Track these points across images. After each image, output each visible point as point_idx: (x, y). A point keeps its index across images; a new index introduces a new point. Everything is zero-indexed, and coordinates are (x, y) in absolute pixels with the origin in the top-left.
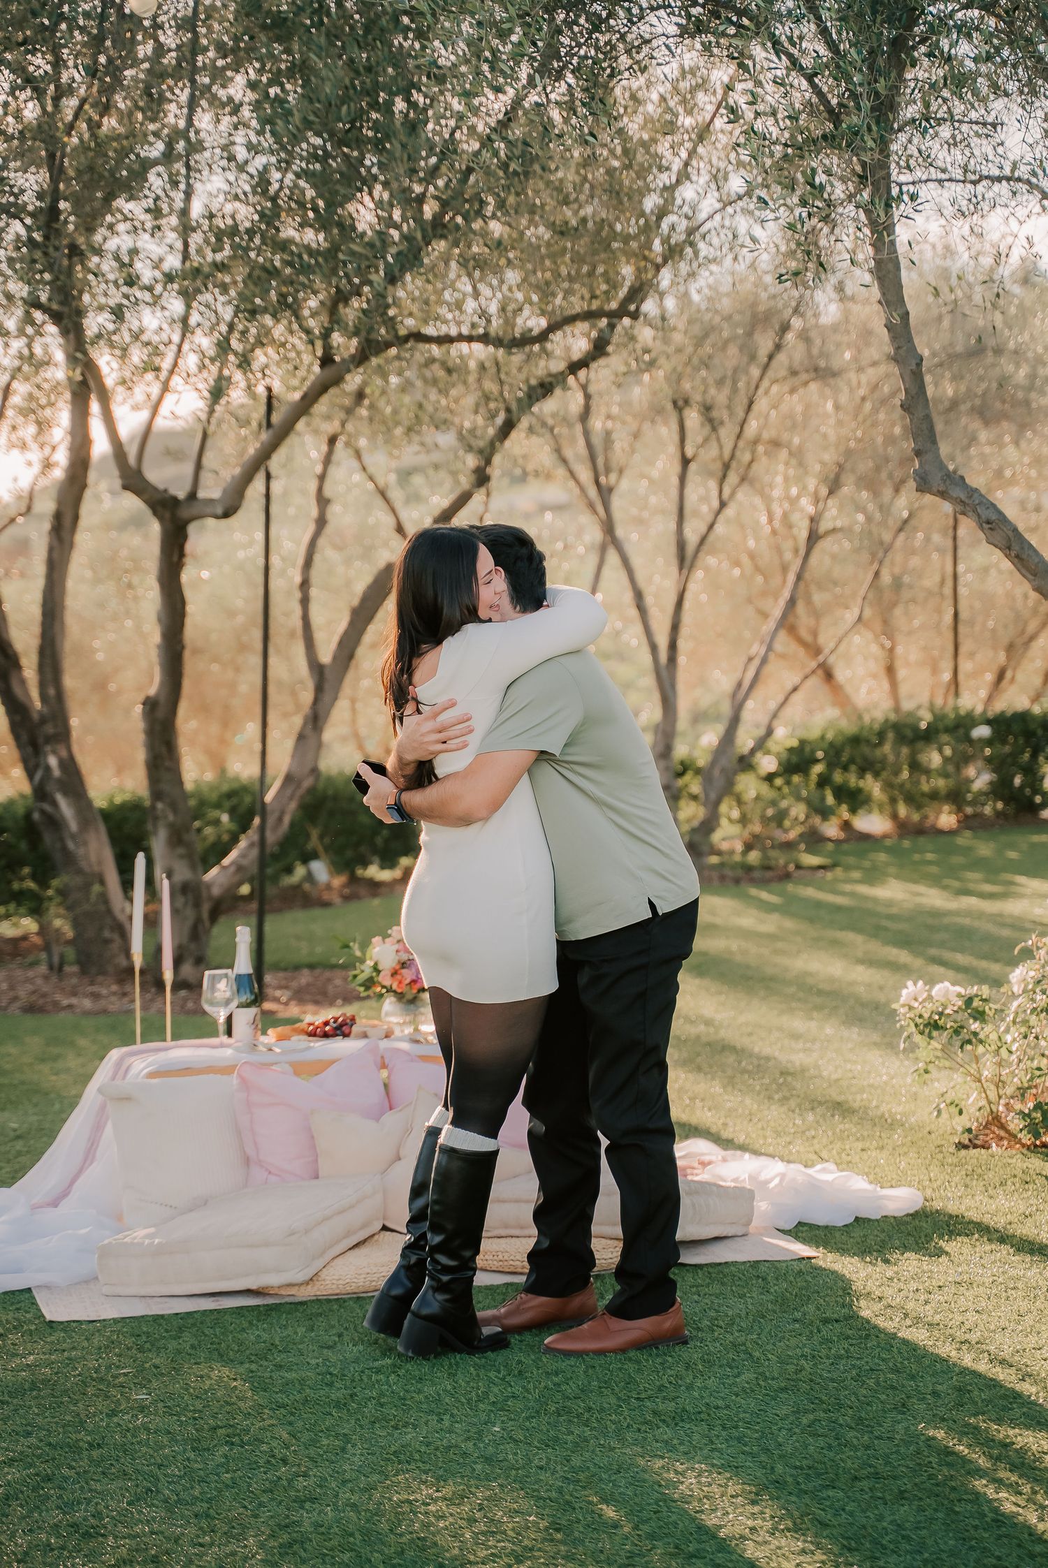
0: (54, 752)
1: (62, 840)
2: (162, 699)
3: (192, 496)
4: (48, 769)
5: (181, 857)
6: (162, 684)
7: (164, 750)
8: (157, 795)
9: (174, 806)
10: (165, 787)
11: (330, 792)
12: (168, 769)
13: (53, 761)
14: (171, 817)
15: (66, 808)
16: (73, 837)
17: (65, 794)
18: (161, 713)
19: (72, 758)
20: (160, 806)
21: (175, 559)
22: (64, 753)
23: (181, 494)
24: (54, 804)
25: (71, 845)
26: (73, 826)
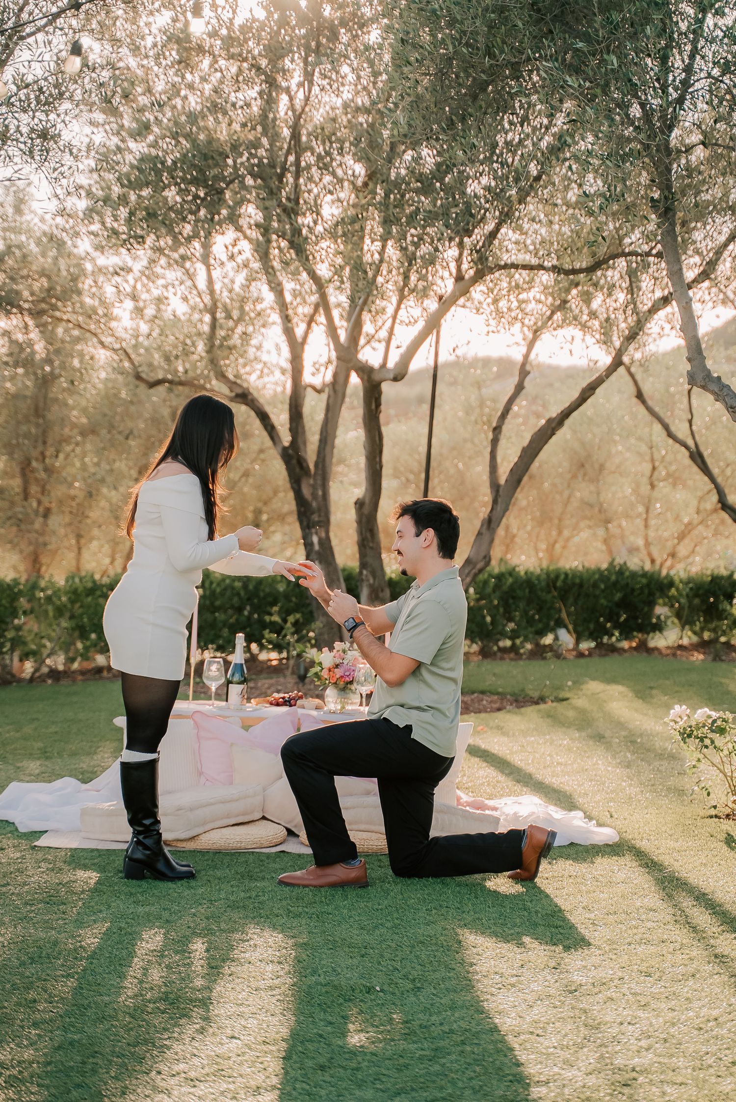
0: (316, 533)
2: (367, 501)
3: (383, 365)
4: (312, 544)
6: (367, 490)
7: (368, 535)
8: (363, 565)
9: (373, 573)
10: (369, 560)
11: (577, 581)
12: (372, 548)
13: (316, 539)
14: (371, 581)
18: (366, 510)
19: (328, 538)
20: (365, 573)
21: (373, 407)
22: (323, 535)
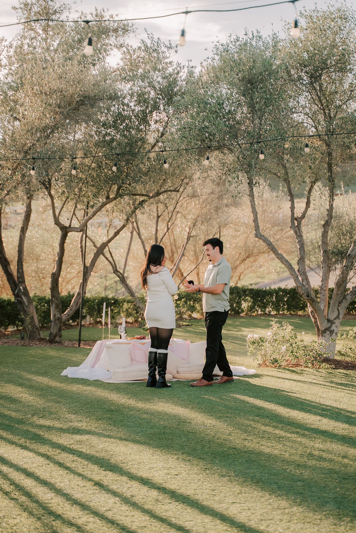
0: (22, 286)
1: (23, 307)
2: (56, 274)
3: (70, 226)
4: (20, 289)
5: (58, 311)
6: (56, 269)
7: (55, 286)
8: (53, 296)
9: (57, 299)
10: (55, 294)
12: (56, 290)
13: (21, 288)
14: (56, 302)
15: (25, 299)
16: (26, 306)
17: (24, 296)
18: (56, 277)
19: (26, 287)
20: (53, 299)
21: (64, 240)
22: (24, 286)
23: (67, 226)
24: (22, 298)
25: (26, 308)
26: (27, 304)
